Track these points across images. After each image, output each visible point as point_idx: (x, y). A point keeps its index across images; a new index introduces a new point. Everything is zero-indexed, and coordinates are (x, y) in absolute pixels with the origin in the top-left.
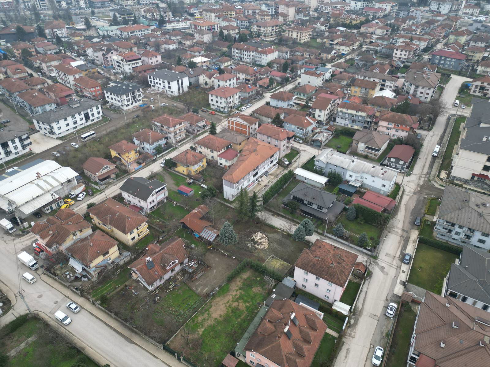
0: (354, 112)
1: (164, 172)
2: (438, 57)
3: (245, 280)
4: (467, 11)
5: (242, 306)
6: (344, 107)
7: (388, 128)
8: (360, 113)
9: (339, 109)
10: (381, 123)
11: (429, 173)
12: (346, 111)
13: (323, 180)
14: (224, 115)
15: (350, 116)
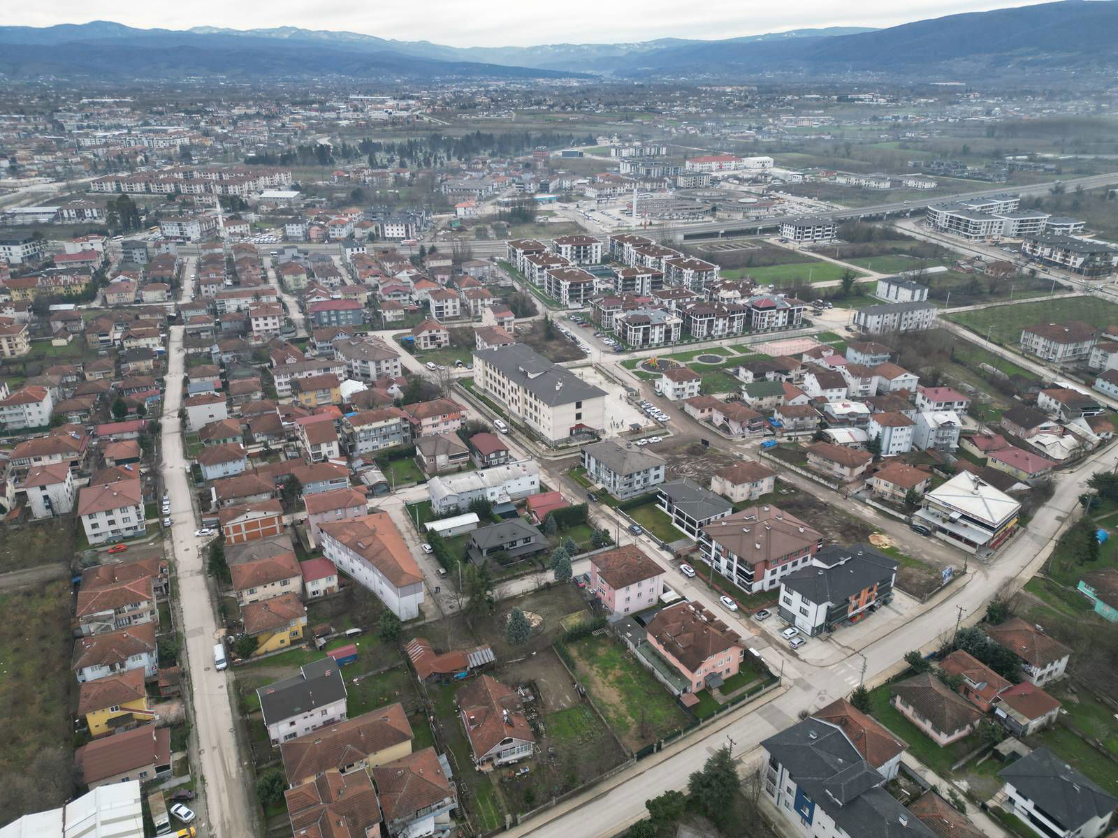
0: (382, 424)
1: (238, 672)
2: (324, 313)
3: (581, 655)
4: (232, 230)
5: (617, 671)
6: (364, 423)
7: (434, 425)
8: (391, 422)
9: (357, 429)
10: (425, 422)
11: (528, 452)
12: (371, 427)
13: (473, 518)
14: (150, 539)
15: (378, 432)
